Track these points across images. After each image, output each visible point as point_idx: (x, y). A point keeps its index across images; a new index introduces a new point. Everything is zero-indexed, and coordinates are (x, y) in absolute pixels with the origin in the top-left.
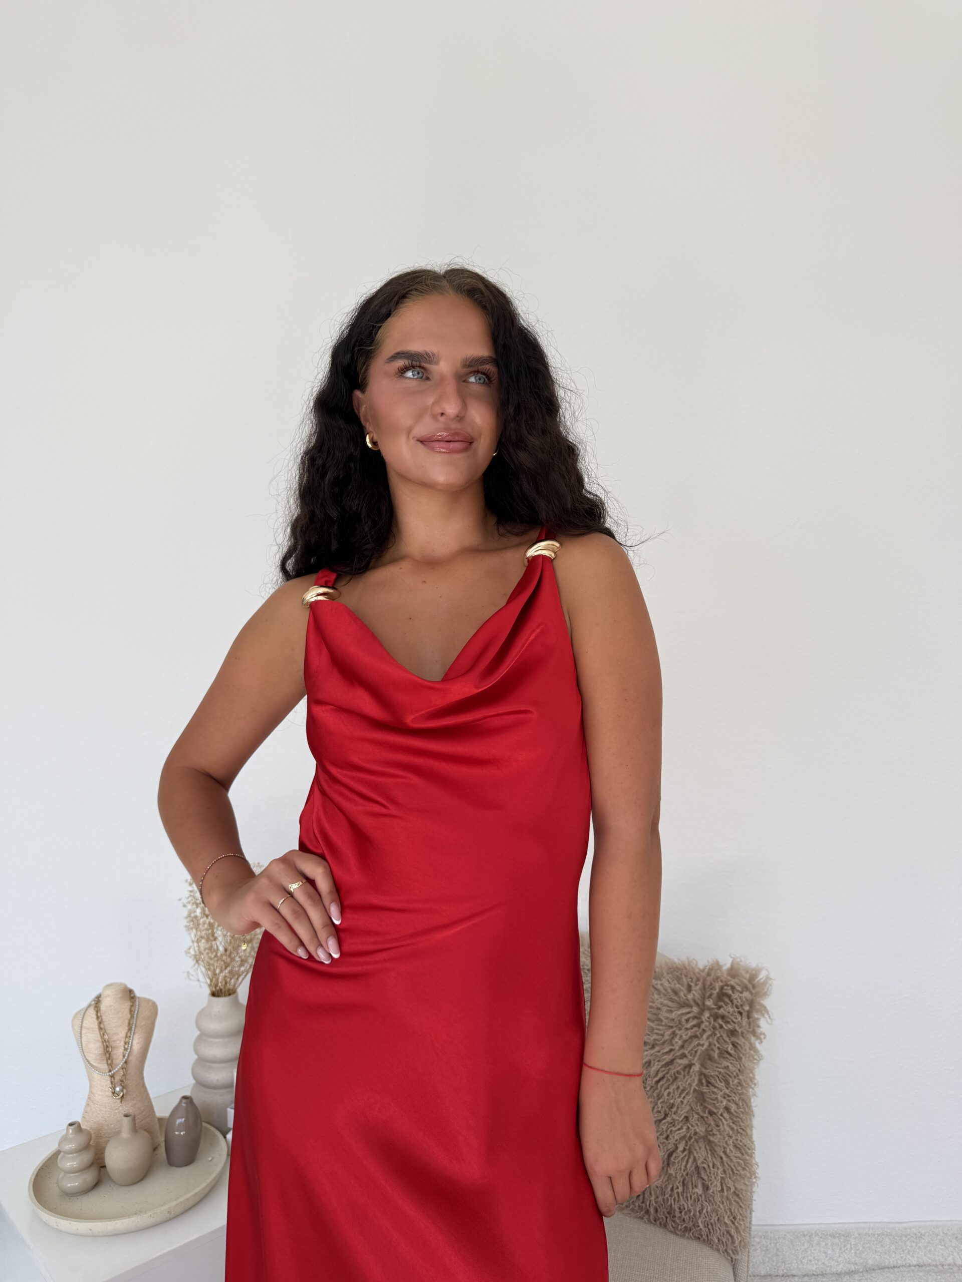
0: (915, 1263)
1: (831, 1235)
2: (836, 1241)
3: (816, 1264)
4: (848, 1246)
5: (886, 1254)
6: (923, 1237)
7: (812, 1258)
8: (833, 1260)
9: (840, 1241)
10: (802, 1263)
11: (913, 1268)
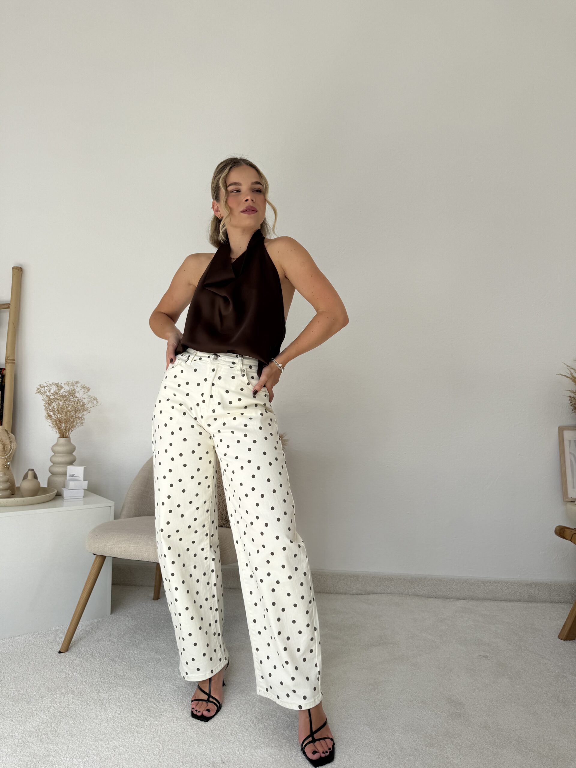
0: (389, 592)
1: (349, 576)
2: (352, 579)
3: (342, 589)
4: (358, 582)
5: (375, 587)
6: (393, 580)
7: (341, 587)
8: (351, 588)
9: (354, 579)
10: (336, 588)
11: (388, 594)
